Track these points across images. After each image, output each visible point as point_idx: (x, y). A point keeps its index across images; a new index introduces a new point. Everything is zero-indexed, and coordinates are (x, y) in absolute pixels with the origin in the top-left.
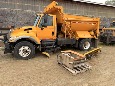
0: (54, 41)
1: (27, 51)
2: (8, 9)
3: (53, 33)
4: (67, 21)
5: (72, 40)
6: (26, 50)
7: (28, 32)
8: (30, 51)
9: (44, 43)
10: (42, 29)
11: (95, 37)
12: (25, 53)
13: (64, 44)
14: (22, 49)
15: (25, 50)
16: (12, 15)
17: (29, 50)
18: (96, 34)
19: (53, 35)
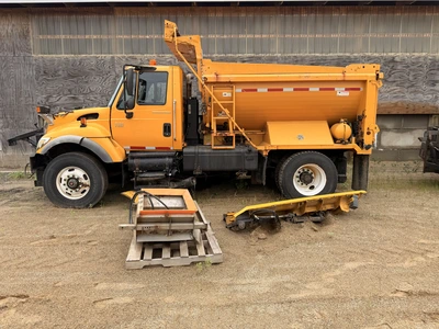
0: (169, 157)
1: (79, 184)
2: (92, 56)
3: (167, 129)
4: (217, 84)
5: (240, 157)
6: (77, 179)
7: (83, 125)
8: (88, 182)
9: (135, 161)
10: (130, 116)
11: (353, 145)
12: (74, 188)
13: (207, 168)
14: (65, 174)
15: (73, 177)
16: (100, 73)
17: (84, 181)
18: (362, 133)
19: (169, 136)
